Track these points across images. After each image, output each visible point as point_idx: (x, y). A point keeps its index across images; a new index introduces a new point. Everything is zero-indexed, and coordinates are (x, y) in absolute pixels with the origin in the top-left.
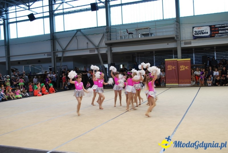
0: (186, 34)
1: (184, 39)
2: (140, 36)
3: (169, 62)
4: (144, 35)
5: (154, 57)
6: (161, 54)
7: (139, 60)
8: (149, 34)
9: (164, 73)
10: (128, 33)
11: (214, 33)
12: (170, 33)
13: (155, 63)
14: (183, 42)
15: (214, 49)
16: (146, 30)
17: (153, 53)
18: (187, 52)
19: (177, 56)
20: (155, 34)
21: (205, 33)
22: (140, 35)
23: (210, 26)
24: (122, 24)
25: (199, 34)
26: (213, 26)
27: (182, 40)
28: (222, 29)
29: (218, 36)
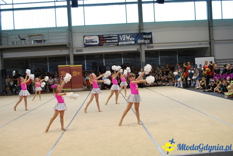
0: (78, 42)
1: (76, 47)
2: (33, 43)
3: (62, 68)
4: (37, 41)
5: (48, 63)
6: (55, 61)
7: (32, 66)
8: (42, 40)
9: (58, 79)
10: (20, 38)
11: (102, 42)
12: (63, 40)
13: (49, 69)
14: (75, 50)
15: (103, 56)
16: (39, 37)
17: (47, 59)
18: (79, 59)
19: (70, 62)
20: (48, 41)
21: (95, 42)
22: (32, 41)
23: (99, 36)
24: (14, 29)
25: (89, 43)
26: (102, 36)
27: (75, 48)
28: (109, 39)
29: (106, 45)
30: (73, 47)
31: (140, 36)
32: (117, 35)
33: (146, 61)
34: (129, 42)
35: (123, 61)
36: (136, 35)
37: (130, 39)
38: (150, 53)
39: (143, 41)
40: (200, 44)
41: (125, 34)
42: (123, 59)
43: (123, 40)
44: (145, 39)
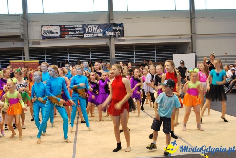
0: (35, 33)
1: (32, 38)
3: (14, 64)
12: (16, 31)
13: (1, 64)
14: (31, 42)
15: (67, 50)
19: (25, 57)
21: (55, 33)
23: (60, 26)
25: (48, 34)
26: (63, 27)
27: (30, 40)
28: (72, 30)
29: (69, 37)
30: (29, 39)
31: (109, 28)
32: (82, 26)
33: (116, 57)
34: (97, 34)
35: (92, 56)
36: (105, 26)
37: (98, 31)
38: (124, 48)
39: (112, 33)
40: (180, 38)
41: (92, 25)
42: (92, 55)
43: (90, 31)
44: (116, 31)
